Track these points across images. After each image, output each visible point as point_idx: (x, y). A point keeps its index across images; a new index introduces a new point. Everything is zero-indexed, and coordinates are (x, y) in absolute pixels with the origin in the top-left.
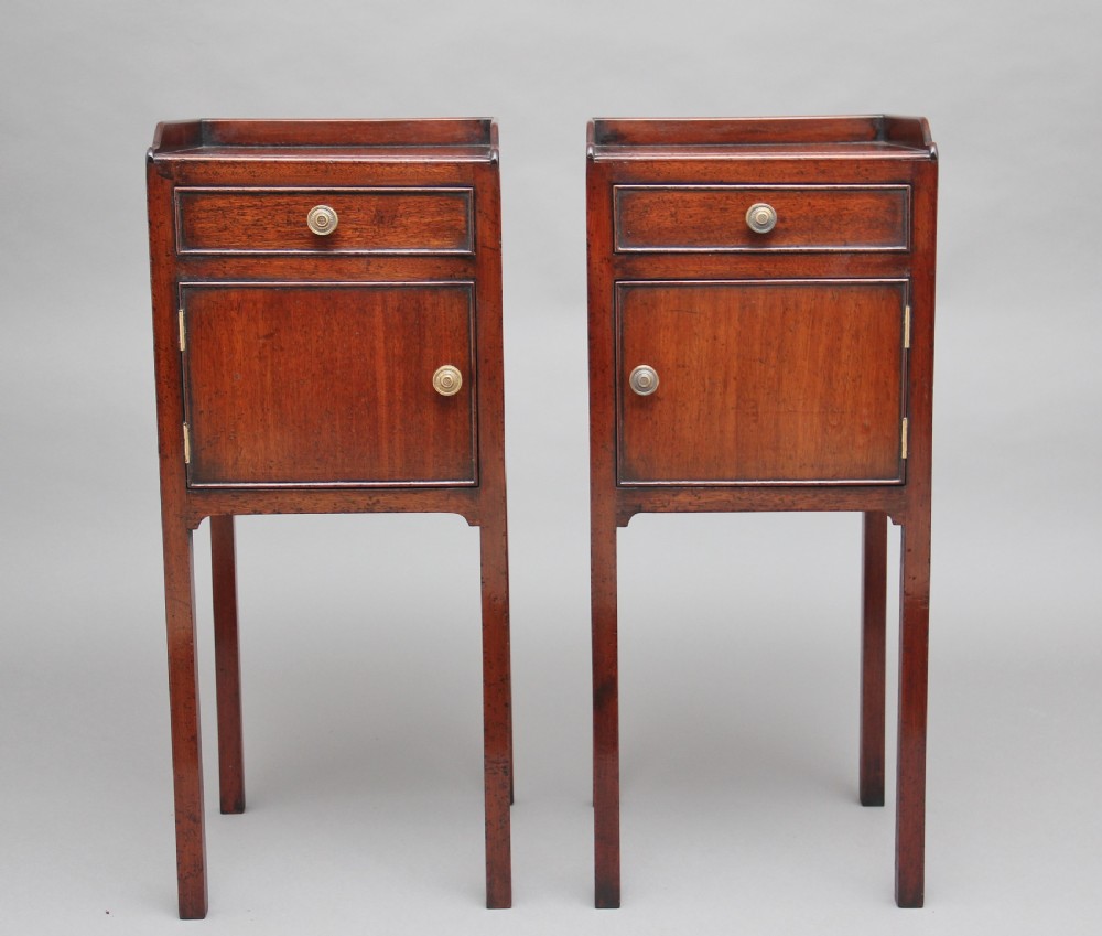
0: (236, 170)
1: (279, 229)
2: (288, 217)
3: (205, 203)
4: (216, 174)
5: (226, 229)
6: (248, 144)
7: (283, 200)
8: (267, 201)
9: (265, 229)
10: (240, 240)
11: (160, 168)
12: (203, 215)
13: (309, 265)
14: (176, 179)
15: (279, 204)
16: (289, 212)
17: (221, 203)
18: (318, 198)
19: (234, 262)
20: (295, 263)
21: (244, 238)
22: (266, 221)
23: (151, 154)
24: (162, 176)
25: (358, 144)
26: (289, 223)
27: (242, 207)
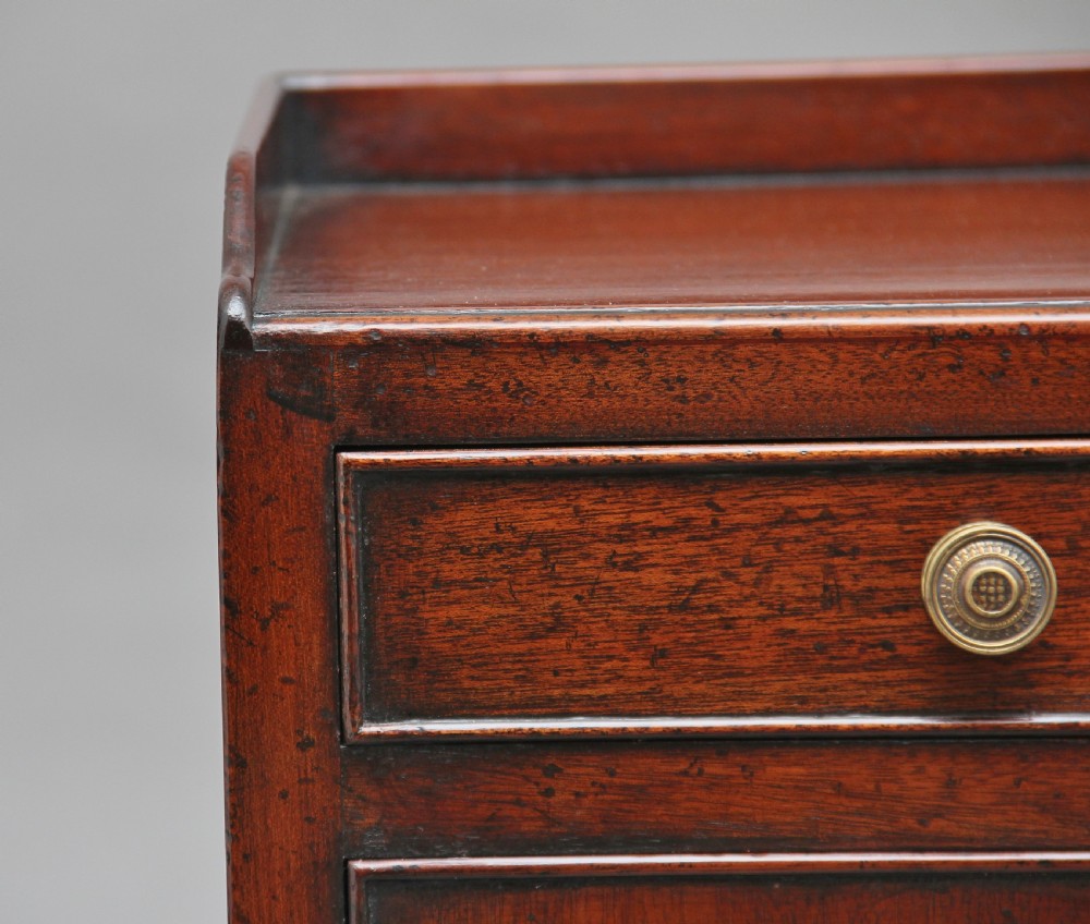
0: (606, 374)
1: (790, 623)
2: (830, 570)
3: (468, 518)
4: (519, 391)
5: (558, 623)
6: (472, 177)
7: (806, 500)
8: (744, 508)
9: (727, 624)
10: (616, 676)
11: (277, 372)
12: (457, 569)
13: (920, 781)
14: (345, 417)
15: (788, 517)
16: (836, 552)
17: (538, 516)
18: (958, 486)
19: (588, 769)
20: (857, 772)
21: (637, 665)
22: (733, 591)
23: (236, 309)
24: (286, 404)
25: (936, 165)
26: (832, 598)
27: (626, 533)
